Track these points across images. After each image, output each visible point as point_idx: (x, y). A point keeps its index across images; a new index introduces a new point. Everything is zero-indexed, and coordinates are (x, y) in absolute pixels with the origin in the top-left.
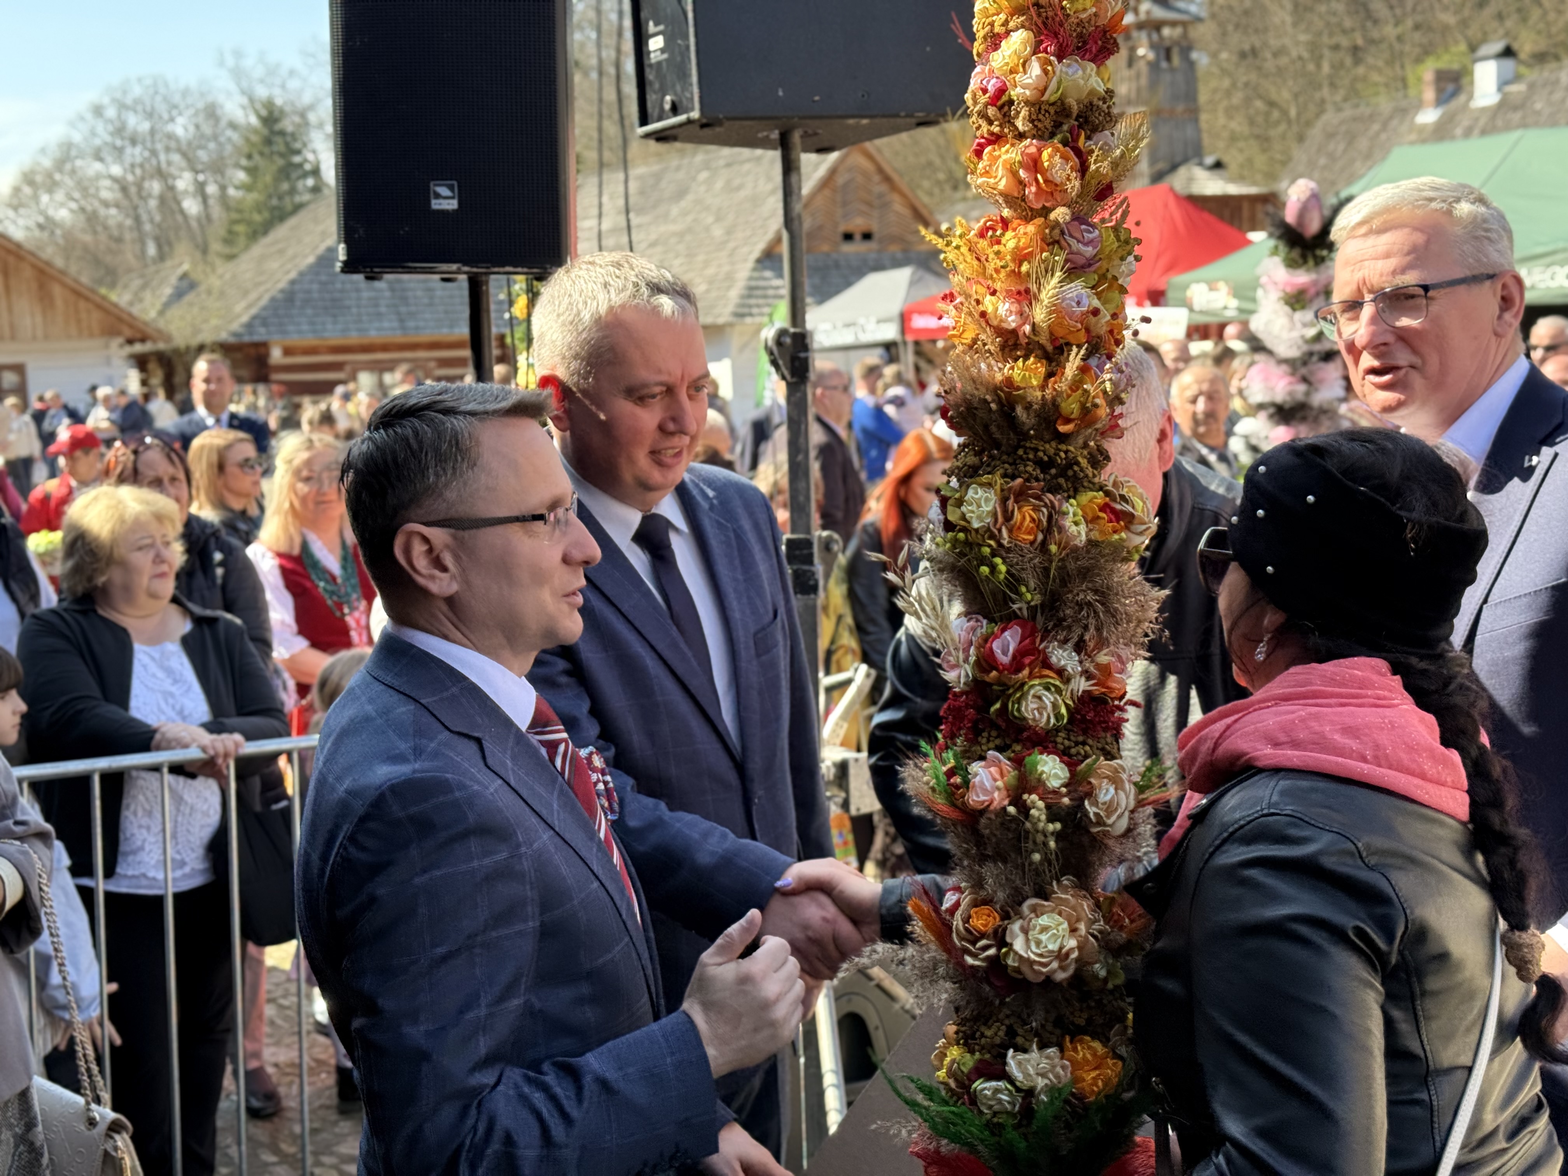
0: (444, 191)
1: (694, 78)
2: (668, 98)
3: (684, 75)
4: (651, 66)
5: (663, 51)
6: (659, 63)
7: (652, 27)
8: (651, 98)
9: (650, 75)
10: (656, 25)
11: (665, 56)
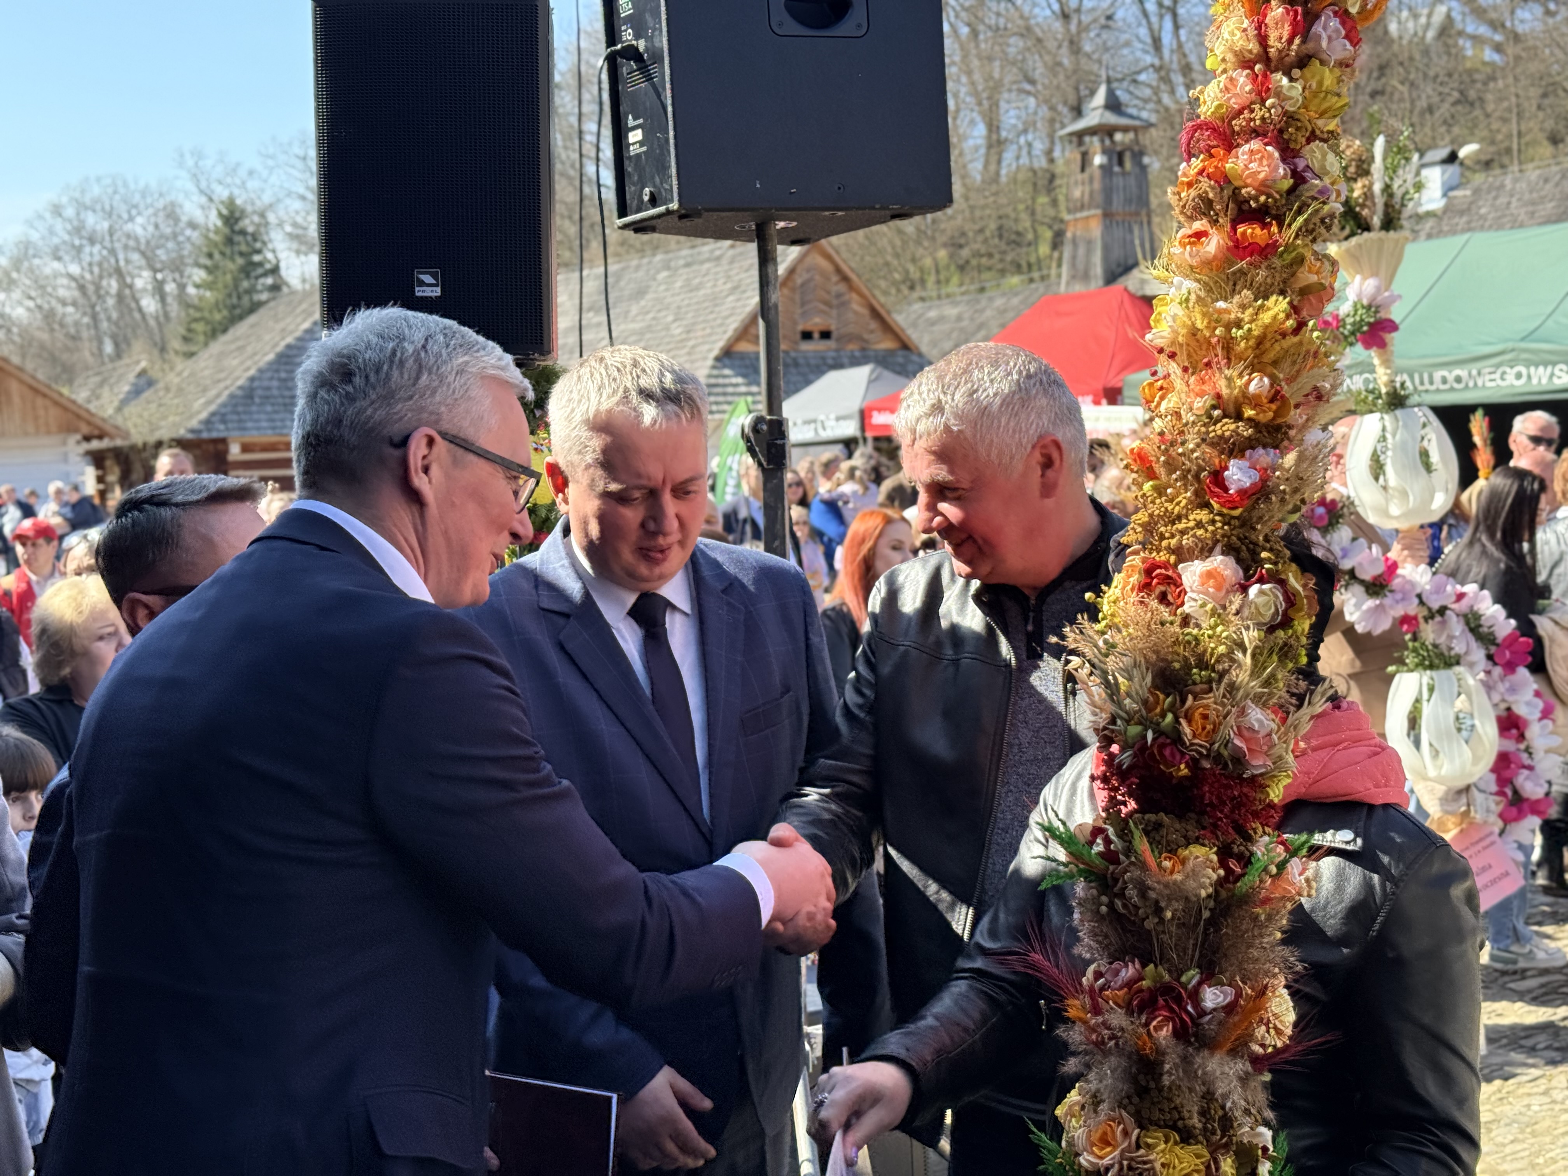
0: (427, 279)
1: (673, 171)
2: (647, 190)
3: (663, 168)
4: (630, 158)
5: (641, 143)
6: (638, 156)
7: (631, 122)
8: (630, 190)
9: (629, 168)
10: (635, 119)
11: (644, 149)
